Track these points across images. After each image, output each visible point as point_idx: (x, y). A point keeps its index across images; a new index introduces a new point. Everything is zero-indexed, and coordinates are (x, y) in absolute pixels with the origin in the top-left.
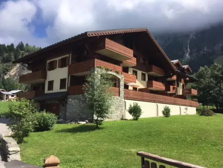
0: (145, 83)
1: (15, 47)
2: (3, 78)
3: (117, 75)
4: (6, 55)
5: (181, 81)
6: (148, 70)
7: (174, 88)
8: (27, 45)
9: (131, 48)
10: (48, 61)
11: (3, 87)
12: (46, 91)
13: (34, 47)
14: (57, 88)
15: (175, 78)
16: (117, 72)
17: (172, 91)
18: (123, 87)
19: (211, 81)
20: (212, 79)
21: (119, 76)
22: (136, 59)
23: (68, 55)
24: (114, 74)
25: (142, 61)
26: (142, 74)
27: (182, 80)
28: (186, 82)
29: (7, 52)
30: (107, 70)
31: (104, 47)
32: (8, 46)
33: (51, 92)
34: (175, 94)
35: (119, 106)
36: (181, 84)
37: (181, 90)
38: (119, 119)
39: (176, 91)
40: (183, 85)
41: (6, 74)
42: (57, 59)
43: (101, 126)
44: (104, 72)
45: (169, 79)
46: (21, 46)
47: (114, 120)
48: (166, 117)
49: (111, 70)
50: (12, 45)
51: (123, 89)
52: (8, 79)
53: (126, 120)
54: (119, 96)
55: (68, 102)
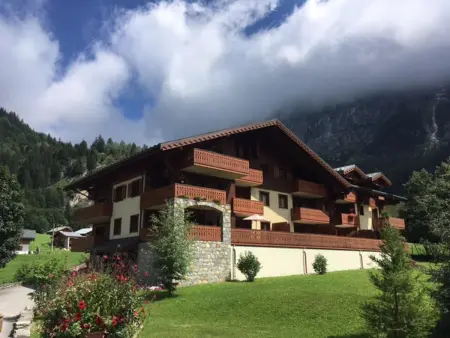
0: (287, 212)
1: (89, 146)
2: (68, 206)
3: (217, 207)
4: (72, 162)
5: (368, 204)
6: (292, 188)
7: (350, 219)
8: (110, 140)
9: (245, 157)
10: (115, 187)
11: (67, 222)
12: (112, 236)
13: (122, 143)
14: (125, 231)
15: (351, 197)
16: (217, 202)
17: (345, 224)
18: (230, 225)
19: (433, 199)
20: (434, 196)
21: (221, 208)
22: (261, 172)
23: (140, 177)
24: (210, 204)
25: (277, 173)
26: (280, 197)
27: (371, 200)
28: (380, 204)
29: (74, 157)
30: (197, 199)
31: (191, 162)
32: (76, 145)
33: (117, 237)
34: (355, 229)
35: (221, 259)
36: (370, 209)
37: (370, 220)
38: (222, 280)
39: (358, 223)
40: (374, 211)
41: (73, 197)
42: (127, 183)
43: (175, 292)
44: (191, 203)
45: (339, 201)
46: (99, 145)
47: (211, 282)
48: (321, 273)
49: (204, 200)
50: (84, 144)
51: (229, 229)
52: (76, 206)
53: (235, 281)
54: (222, 240)
55: (140, 254)
